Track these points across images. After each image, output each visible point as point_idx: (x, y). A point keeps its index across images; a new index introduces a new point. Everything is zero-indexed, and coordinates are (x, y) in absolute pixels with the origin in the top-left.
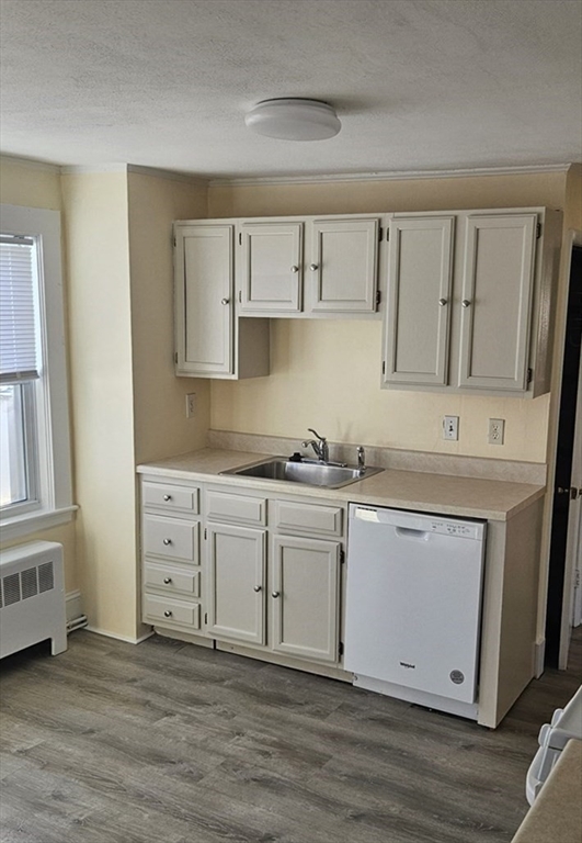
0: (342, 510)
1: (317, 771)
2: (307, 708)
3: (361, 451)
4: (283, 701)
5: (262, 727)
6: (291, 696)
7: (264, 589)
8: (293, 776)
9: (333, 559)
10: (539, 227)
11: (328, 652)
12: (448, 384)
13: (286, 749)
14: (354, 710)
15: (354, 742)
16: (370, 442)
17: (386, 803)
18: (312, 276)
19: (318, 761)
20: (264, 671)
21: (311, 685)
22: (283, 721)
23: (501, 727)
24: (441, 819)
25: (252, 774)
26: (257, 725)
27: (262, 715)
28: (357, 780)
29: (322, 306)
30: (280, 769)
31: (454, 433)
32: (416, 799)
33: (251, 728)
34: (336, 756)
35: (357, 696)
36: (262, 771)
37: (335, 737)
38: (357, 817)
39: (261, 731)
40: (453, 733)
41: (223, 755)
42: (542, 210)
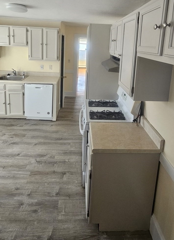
0: (23, 85)
1: (25, 138)
2: (18, 126)
3: (24, 72)
4: (12, 125)
5: (9, 132)
6: (14, 124)
7: (5, 103)
8: (20, 140)
9: (21, 95)
10: (58, 32)
11: (21, 113)
12: (43, 59)
13: (16, 135)
14: (28, 124)
15: (30, 130)
16: (25, 70)
17: (40, 140)
18: (12, 38)
19: (24, 136)
20: (6, 120)
21: (17, 121)
22: (14, 130)
23: (57, 120)
24: (51, 140)
25: (10, 142)
26: (8, 132)
27: (8, 129)
28: (33, 137)
29: (14, 44)
30: (16, 140)
31: (42, 68)
32: (45, 138)
33: (7, 133)
34: (27, 134)
35: (28, 121)
36: (13, 141)
37: (26, 130)
38: (35, 145)
39: (9, 133)
40: (49, 123)
41: (2, 140)
42: (59, 29)
